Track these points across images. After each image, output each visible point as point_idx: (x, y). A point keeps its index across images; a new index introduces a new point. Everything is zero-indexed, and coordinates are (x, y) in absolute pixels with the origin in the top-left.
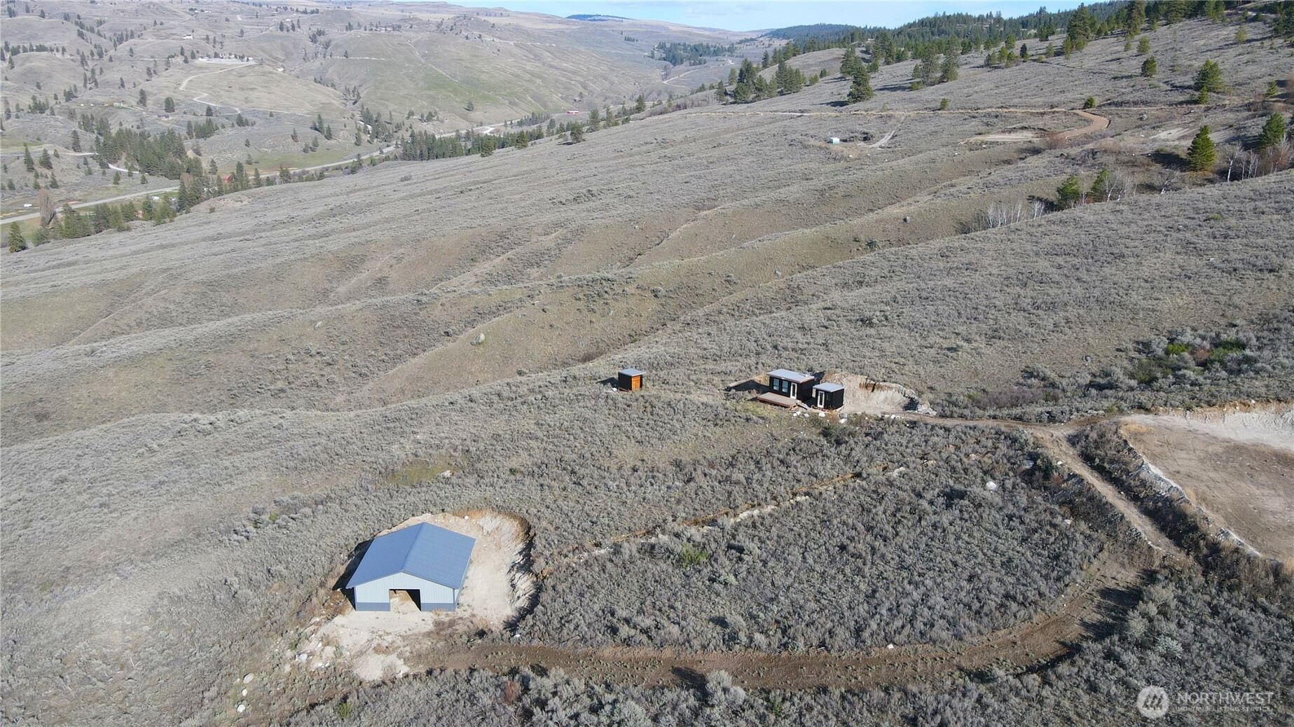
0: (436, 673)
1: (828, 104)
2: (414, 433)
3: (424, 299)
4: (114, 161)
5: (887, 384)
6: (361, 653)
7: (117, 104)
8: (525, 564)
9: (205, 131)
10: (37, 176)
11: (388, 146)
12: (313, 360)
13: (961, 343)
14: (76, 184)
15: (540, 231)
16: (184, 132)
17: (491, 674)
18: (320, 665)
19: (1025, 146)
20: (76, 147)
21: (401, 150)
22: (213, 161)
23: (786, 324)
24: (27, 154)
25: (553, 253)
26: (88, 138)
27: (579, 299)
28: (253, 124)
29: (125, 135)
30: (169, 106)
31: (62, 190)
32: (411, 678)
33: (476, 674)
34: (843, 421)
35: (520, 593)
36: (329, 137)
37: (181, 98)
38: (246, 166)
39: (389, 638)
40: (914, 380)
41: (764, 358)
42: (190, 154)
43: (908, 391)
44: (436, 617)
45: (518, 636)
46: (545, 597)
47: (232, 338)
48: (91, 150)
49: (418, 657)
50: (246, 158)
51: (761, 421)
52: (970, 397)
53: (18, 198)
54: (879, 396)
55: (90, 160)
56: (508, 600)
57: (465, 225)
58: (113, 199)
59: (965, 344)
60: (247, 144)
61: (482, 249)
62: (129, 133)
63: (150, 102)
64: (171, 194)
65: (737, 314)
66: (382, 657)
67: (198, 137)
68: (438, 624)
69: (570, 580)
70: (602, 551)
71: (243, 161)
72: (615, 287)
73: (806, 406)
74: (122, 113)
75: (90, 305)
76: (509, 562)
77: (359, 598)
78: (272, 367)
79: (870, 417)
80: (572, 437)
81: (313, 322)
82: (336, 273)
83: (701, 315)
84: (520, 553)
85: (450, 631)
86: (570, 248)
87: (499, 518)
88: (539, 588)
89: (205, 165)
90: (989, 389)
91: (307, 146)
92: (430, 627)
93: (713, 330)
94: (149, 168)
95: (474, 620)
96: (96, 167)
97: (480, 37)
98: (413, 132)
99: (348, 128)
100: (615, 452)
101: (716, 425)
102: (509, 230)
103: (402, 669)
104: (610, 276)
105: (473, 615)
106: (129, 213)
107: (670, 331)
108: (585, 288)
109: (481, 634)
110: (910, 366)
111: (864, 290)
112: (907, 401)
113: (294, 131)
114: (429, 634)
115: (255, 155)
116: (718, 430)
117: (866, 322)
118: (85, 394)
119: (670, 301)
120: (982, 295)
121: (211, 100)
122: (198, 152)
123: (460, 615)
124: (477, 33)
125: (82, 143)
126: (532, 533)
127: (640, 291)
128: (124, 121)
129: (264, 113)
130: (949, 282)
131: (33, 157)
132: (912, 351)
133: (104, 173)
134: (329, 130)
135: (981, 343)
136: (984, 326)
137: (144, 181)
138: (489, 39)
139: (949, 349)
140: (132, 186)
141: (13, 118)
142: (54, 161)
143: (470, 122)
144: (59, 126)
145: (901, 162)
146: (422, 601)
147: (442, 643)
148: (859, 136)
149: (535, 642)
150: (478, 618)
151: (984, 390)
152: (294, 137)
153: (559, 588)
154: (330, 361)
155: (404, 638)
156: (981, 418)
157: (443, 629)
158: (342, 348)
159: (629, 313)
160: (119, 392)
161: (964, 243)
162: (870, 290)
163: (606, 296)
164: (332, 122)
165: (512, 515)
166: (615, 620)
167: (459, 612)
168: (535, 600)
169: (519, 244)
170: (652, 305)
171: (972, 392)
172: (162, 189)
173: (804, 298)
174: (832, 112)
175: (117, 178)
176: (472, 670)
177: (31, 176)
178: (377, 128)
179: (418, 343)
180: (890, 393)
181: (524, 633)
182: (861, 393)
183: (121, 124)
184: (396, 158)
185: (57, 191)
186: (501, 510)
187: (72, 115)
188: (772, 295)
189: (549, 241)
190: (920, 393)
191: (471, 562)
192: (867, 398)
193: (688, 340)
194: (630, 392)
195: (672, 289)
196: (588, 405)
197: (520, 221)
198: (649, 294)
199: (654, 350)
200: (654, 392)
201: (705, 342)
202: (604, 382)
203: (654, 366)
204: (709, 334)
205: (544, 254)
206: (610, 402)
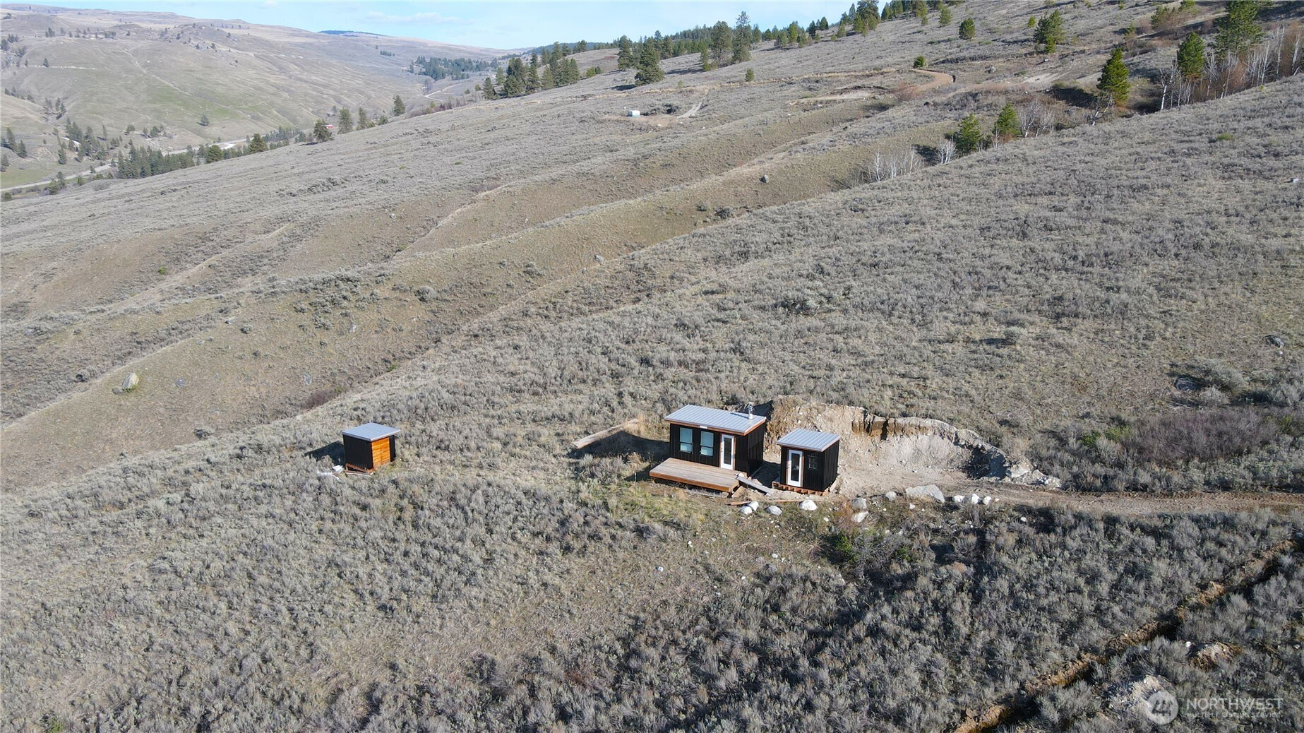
1: (612, 89)
5: (910, 421)
11: (101, 164)
15: (258, 227)
25: (275, 255)
27: (302, 311)
36: (23, 154)
43: (963, 434)
57: (152, 226)
61: (177, 258)
65: (553, 314)
72: (359, 289)
83: (495, 320)
86: (299, 247)
93: (523, 340)
97: (213, 46)
98: (133, 148)
102: (216, 229)
104: (350, 274)
107: (446, 349)
108: (311, 293)
112: (967, 454)
119: (444, 306)
124: (209, 43)
127: (397, 294)
134: (22, 146)
138: (224, 49)
143: (206, 137)
148: (661, 109)
159: (381, 327)
163: (345, 303)
164: (28, 137)
169: (228, 247)
170: (417, 313)
173: (659, 282)
174: (620, 94)
180: (924, 439)
184: (116, 176)
188: (608, 282)
189: (269, 240)
193: (479, 360)
194: (370, 474)
195: (446, 287)
196: (278, 511)
197: (231, 218)
198: (411, 297)
199: (419, 382)
200: (420, 471)
201: (512, 362)
202: (318, 454)
203: (418, 414)
204: (516, 347)
205: (262, 257)
206: (326, 500)
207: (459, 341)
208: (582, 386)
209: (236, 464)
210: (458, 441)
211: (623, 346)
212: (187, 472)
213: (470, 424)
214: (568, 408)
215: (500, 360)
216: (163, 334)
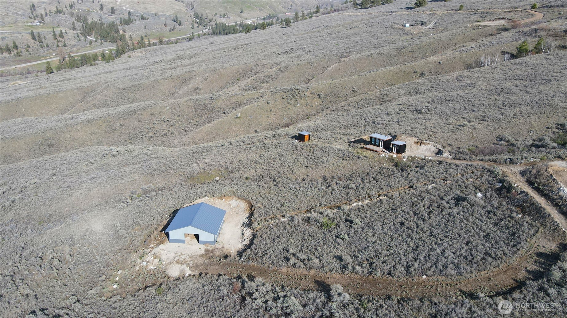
0: (203, 275)
1: (405, 8)
2: (204, 159)
3: (214, 97)
4: (90, 35)
5: (428, 142)
6: (170, 263)
7: (91, 10)
8: (249, 223)
9: (128, 22)
10: (58, 41)
11: (206, 29)
12: (165, 124)
13: (466, 123)
14: (74, 45)
15: (268, 66)
16: (119, 23)
17: (228, 278)
18: (152, 267)
19: (501, 27)
20: (74, 29)
21: (211, 31)
22: (131, 35)
23: (380, 111)
24: (54, 32)
25: (274, 77)
26: (79, 25)
27: (284, 98)
28: (148, 19)
29: (94, 24)
30: (113, 11)
31: (68, 47)
32: (192, 277)
33: (221, 277)
34: (405, 160)
35: (246, 238)
36: (180, 25)
37: (118, 7)
38: (144, 37)
39: (184, 257)
40: (441, 141)
41: (368, 128)
42: (121, 32)
43: (438, 146)
44: (206, 247)
45: (242, 259)
46: (257, 241)
47: (131, 113)
48: (80, 30)
49: (196, 267)
50: (145, 34)
51: (365, 158)
52: (469, 149)
53: (50, 51)
54: (424, 147)
55: (80, 35)
56: (240, 240)
57: (235, 64)
58: (89, 52)
59: (468, 123)
60: (145, 28)
61: (243, 75)
62: (96, 23)
63: (105, 9)
64: (113, 50)
65: (357, 106)
66: (179, 266)
67: (125, 25)
68: (206, 251)
69: (269, 233)
70: (285, 219)
71: (143, 35)
72: (301, 93)
73: (387, 151)
74: (93, 14)
75: (75, 97)
76: (242, 222)
77: (171, 237)
78: (147, 126)
79: (419, 158)
80: (275, 163)
81: (166, 107)
82: (178, 85)
83: (340, 106)
84: (247, 218)
85: (212, 254)
86: (282, 74)
87: (239, 201)
88: (254, 236)
89: (127, 37)
90: (479, 146)
91: (170, 29)
92: (203, 252)
93: (345, 114)
94: (104, 38)
95: (223, 249)
96: (82, 38)
98: (216, 22)
99: (188, 21)
100: (295, 171)
101: (343, 160)
102: (255, 66)
103: (188, 272)
104: (298, 88)
105: (223, 247)
106: (95, 58)
107: (325, 114)
108: (287, 93)
109: (226, 257)
110: (440, 133)
111: (418, 96)
112: (437, 150)
113: (165, 22)
114: (202, 256)
115: (149, 33)
116: (344, 162)
117: (419, 111)
118: (68, 136)
119: (326, 100)
120: (477, 99)
121: (130, 8)
122: (124, 32)
123: (217, 247)
125: (76, 27)
126: (253, 209)
127: (312, 95)
128: (94, 18)
129: (153, 14)
130: (460, 93)
131: (56, 33)
132: (441, 126)
133: (85, 40)
134: (180, 21)
135: (476, 123)
136: (478, 114)
137: (102, 44)
139: (459, 126)
140: (97, 46)
141: (48, 16)
142: (65, 35)
143: (242, 18)
144: (67, 20)
145: (439, 35)
146: (200, 240)
147: (208, 260)
148: (419, 23)
149: (250, 263)
150: (225, 249)
151: (477, 146)
152: (165, 25)
153: (263, 237)
154: (172, 124)
155: (190, 257)
156: (474, 160)
157: (208, 254)
158: (178, 118)
159: (306, 105)
160: (83, 136)
161: (469, 74)
162: (421, 96)
163: (296, 97)
164: (181, 17)
165: (245, 200)
166: (288, 254)
167: (217, 245)
168: (252, 242)
169: (259, 73)
170: (318, 101)
171: (471, 147)
172: (109, 47)
173: (389, 99)
174: (407, 12)
175: (91, 42)
176: (220, 275)
177: (55, 41)
178: (201, 20)
179: (211, 117)
180: (429, 146)
181: (245, 258)
182: (414, 146)
183: (93, 19)
184: (209, 34)
185: (66, 48)
186: (239, 197)
187: (72, 15)
188: (374, 98)
189: (272, 71)
190: (444, 147)
191: (224, 221)
192: (417, 149)
193: (333, 118)
194: (304, 142)
195: (327, 94)
196: (284, 148)
197: (260, 62)
198: (316, 96)
199: (316, 123)
200: (315, 143)
201: (341, 120)
202: (292, 138)
203: (315, 130)
204: (343, 116)
205: (270, 77)
206: (294, 147)
207: (329, 112)
208: (356, 127)
209: (273, 138)
210: (324, 137)
211: (370, 118)
212: (262, 139)
213: (327, 134)
214: (351, 132)
215: (338, 119)
216: (245, 102)
